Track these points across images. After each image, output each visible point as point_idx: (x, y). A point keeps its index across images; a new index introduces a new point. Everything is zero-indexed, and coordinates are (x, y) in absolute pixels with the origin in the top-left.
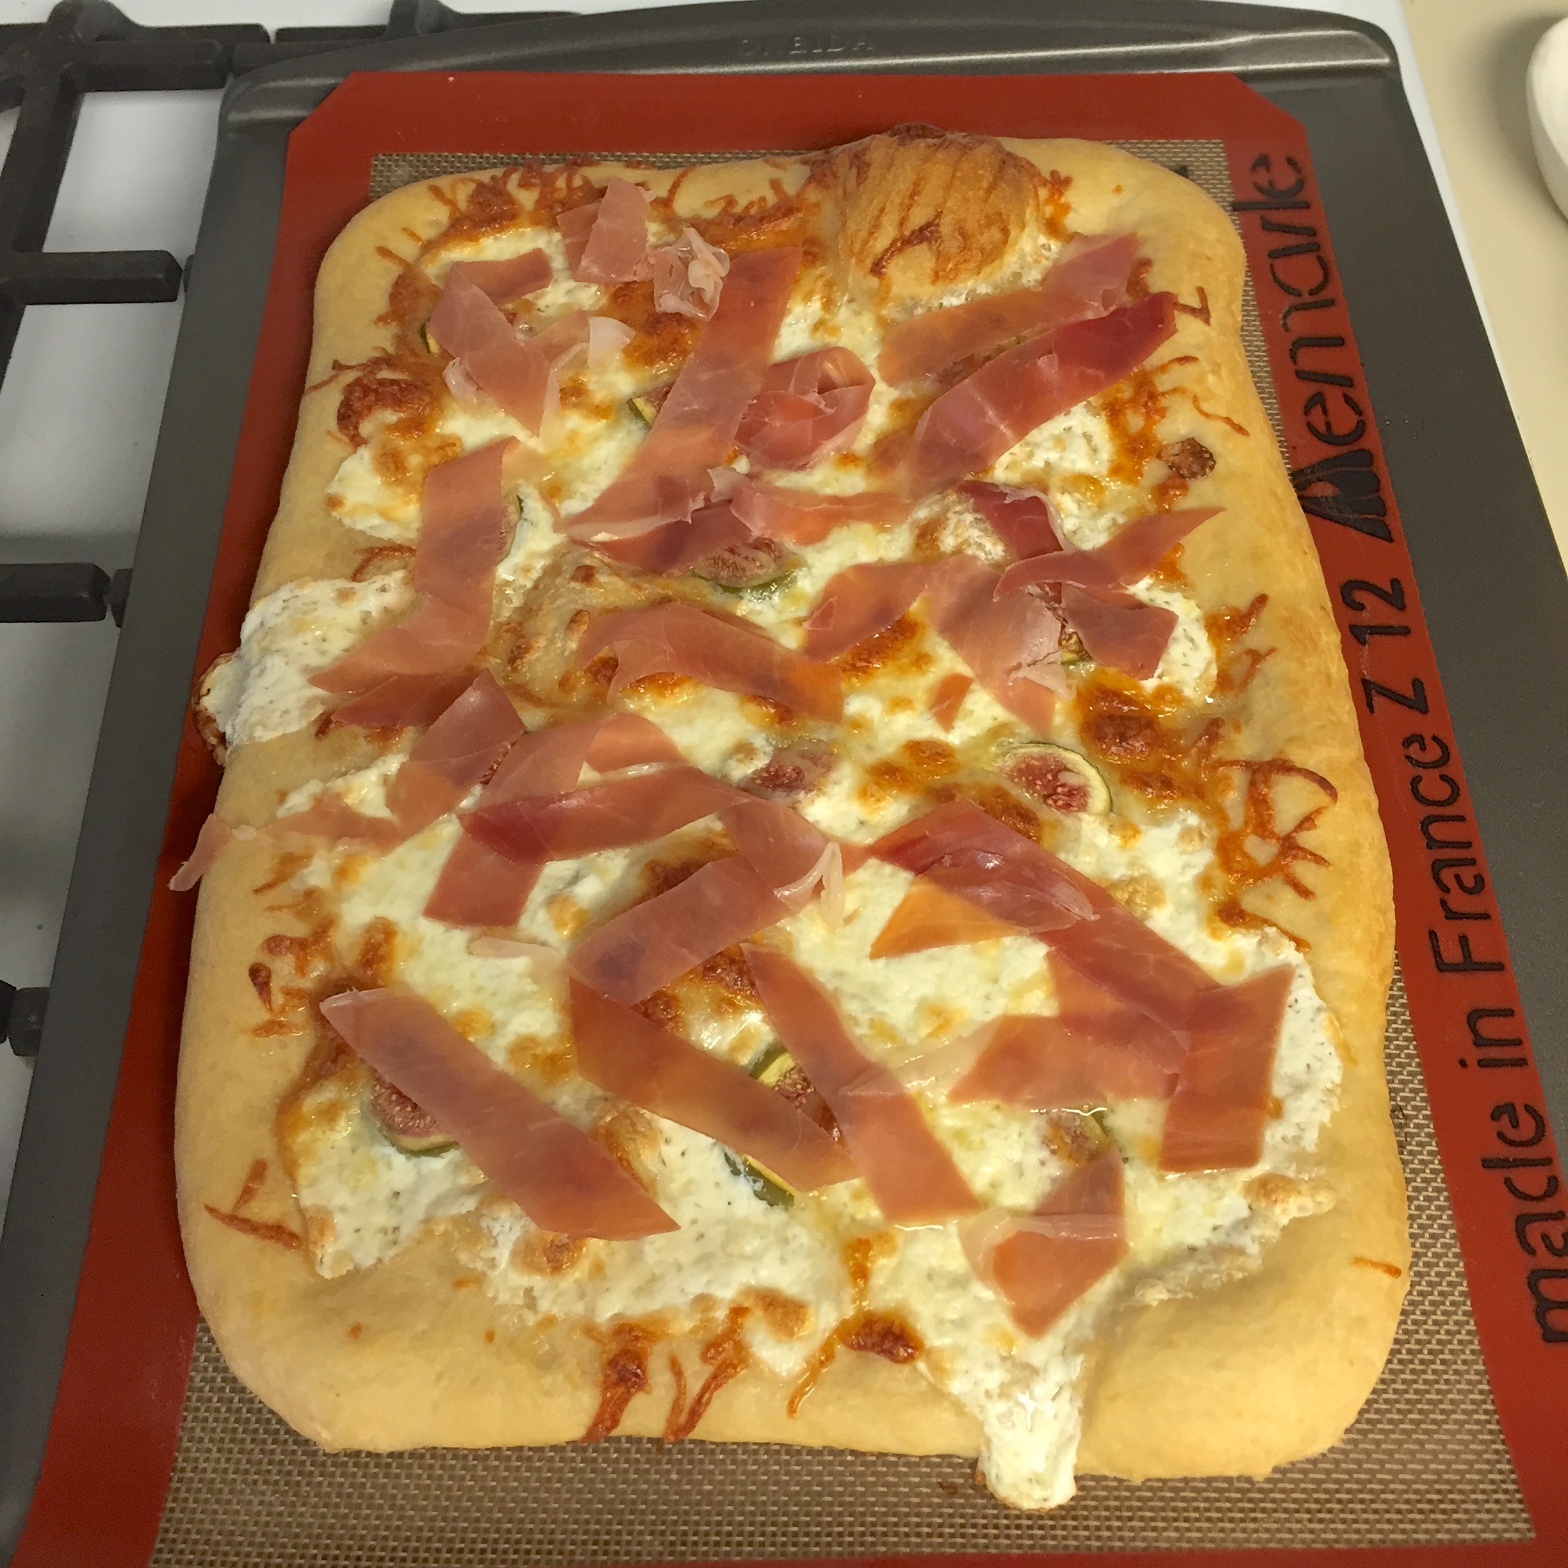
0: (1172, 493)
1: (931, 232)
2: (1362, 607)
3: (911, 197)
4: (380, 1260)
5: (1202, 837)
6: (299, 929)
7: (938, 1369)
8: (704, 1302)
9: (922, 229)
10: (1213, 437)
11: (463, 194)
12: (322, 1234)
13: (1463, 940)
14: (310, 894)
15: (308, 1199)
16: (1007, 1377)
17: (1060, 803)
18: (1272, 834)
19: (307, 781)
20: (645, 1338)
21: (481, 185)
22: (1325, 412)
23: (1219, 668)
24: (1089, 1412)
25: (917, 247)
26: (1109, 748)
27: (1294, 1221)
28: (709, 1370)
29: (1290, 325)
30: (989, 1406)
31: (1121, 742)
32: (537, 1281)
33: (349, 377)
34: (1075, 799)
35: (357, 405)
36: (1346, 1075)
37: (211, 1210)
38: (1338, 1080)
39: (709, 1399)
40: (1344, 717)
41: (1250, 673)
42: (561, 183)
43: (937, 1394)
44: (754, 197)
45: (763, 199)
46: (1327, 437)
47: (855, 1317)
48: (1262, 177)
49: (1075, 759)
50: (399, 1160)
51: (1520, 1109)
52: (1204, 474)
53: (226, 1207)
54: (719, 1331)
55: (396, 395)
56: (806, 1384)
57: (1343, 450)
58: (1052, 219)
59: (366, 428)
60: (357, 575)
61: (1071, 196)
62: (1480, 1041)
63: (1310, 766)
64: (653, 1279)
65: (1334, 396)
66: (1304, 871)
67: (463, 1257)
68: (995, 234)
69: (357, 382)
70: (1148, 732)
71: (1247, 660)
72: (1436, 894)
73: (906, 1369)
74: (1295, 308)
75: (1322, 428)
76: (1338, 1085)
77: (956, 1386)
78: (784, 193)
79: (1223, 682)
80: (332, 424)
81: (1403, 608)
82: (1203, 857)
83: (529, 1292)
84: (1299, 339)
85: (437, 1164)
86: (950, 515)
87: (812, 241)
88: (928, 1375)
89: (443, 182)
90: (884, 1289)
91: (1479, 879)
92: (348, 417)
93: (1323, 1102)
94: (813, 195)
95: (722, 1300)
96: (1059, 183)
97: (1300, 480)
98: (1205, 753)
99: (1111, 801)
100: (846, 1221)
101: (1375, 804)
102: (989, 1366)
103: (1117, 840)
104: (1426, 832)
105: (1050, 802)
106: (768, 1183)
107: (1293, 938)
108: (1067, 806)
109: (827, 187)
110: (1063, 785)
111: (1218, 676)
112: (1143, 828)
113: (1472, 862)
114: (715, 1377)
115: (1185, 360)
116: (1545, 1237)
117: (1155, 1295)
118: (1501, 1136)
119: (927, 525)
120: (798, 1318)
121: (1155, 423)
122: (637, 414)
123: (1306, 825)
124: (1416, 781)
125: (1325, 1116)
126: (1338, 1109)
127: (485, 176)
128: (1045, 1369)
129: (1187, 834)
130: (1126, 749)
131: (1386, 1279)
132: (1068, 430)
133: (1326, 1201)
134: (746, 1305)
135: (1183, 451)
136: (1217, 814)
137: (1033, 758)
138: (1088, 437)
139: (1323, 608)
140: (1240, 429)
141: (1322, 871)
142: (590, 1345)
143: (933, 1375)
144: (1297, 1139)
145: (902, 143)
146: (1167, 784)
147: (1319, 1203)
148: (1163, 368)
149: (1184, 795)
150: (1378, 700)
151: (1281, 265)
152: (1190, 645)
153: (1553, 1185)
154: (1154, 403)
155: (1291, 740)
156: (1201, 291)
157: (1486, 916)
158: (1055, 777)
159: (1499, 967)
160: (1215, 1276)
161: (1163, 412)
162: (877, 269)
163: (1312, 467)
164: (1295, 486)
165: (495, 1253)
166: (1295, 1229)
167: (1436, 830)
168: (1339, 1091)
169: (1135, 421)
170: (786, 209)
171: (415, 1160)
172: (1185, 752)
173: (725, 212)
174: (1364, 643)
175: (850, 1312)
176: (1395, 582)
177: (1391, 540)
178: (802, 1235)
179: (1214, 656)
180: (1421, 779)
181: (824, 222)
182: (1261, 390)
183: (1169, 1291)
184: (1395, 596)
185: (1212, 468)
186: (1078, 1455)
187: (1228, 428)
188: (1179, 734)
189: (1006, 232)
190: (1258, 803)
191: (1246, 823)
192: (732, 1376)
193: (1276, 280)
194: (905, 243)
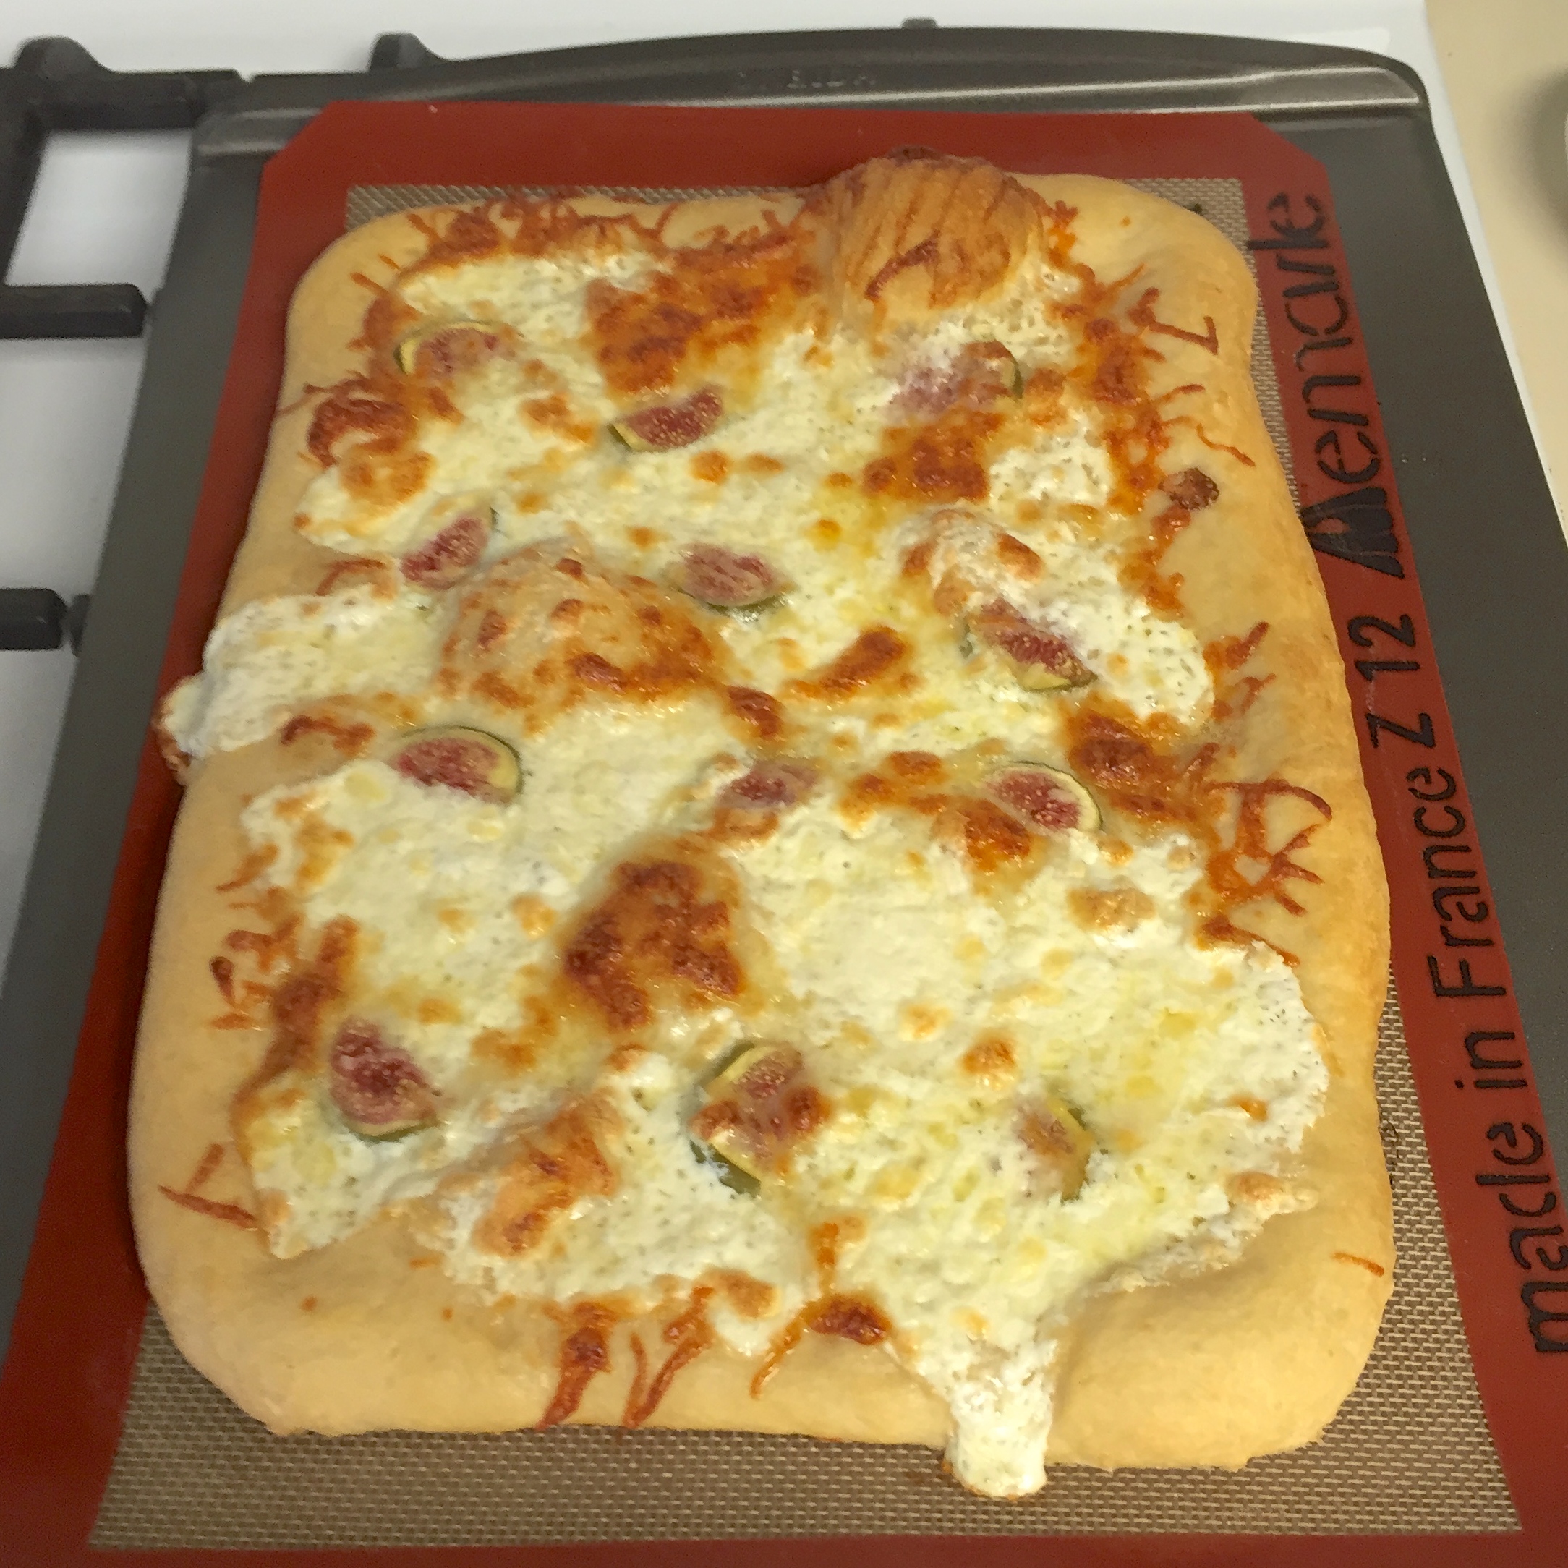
0: (1173, 523)
1: (928, 252)
2: (1369, 643)
3: (908, 216)
4: (335, 1240)
5: (1192, 856)
6: (263, 927)
7: (906, 1351)
8: (666, 1283)
9: (918, 249)
10: (1217, 467)
11: (443, 223)
12: (276, 1213)
13: (1464, 967)
14: (274, 893)
15: (263, 1181)
16: (976, 1360)
17: (1049, 818)
18: (1264, 853)
19: (271, 786)
20: (606, 1317)
21: (462, 216)
22: (1338, 450)
23: (1216, 696)
24: (1061, 1398)
25: (914, 268)
26: (1097, 772)
27: (1277, 1217)
28: (671, 1349)
29: (1303, 364)
30: (956, 1387)
31: (1111, 766)
32: (497, 1262)
33: (320, 398)
34: (1065, 815)
35: (328, 426)
36: (1333, 1084)
37: (166, 1191)
38: (1324, 1088)
39: (671, 1378)
40: (1344, 742)
41: (1248, 702)
42: (545, 214)
43: (905, 1376)
44: (746, 227)
45: (755, 229)
46: (1338, 474)
47: (823, 1299)
48: (1280, 216)
49: (1065, 778)
50: (358, 1147)
51: (1518, 1129)
52: (1207, 504)
53: (180, 1186)
54: (683, 1310)
55: (368, 416)
56: (771, 1364)
57: (1357, 487)
58: (1057, 249)
59: (338, 448)
60: (324, 589)
61: (1076, 227)
62: (1478, 1064)
63: (1304, 785)
64: (616, 1261)
65: (1348, 435)
66: (1296, 888)
67: (422, 1239)
68: (994, 256)
69: (330, 404)
70: (1140, 756)
71: (1246, 688)
72: (1437, 921)
73: (874, 1350)
74: (1309, 348)
75: (1334, 466)
76: (1324, 1093)
77: (923, 1367)
78: (777, 223)
79: (1221, 710)
80: (302, 444)
81: (1412, 644)
82: (1193, 875)
83: (488, 1271)
84: (1312, 379)
85: (396, 1150)
86: (940, 540)
87: (806, 270)
88: (896, 1356)
89: (423, 212)
90: (851, 1273)
91: (1483, 906)
92: (319, 438)
93: (1308, 1107)
94: (807, 223)
95: (685, 1280)
96: (1065, 214)
97: (1309, 517)
98: (1197, 776)
99: (1101, 821)
100: (812, 1208)
101: (1373, 826)
102: (957, 1348)
103: (1107, 855)
104: (1428, 862)
105: (1039, 817)
106: (734, 1168)
107: (1281, 952)
108: (1056, 822)
109: (822, 213)
110: (1053, 802)
111: (1216, 702)
112: (1135, 847)
113: (1476, 891)
114: (676, 1356)
115: (1191, 388)
116: (1540, 1251)
117: (1132, 1283)
118: (1497, 1154)
119: (915, 552)
120: (763, 1298)
121: (1158, 453)
122: (619, 438)
123: (1299, 842)
124: (1420, 812)
125: (1310, 1120)
126: (1323, 1115)
127: (466, 208)
128: (1016, 1354)
129: (1177, 854)
130: (1115, 774)
131: (1368, 1276)
132: (1069, 461)
133: (1308, 1199)
134: (710, 1285)
135: (1185, 481)
136: (1208, 835)
137: (1022, 776)
138: (1087, 469)
139: (1326, 637)
140: (1245, 460)
141: (1314, 887)
142: (549, 1325)
143: (900, 1356)
144: (1281, 1141)
145: (900, 164)
146: (1158, 806)
147: (1302, 1202)
148: (1168, 398)
149: (1175, 816)
150: (1381, 734)
151: (1296, 303)
152: (1186, 674)
153: (1551, 1201)
154: (1157, 433)
155: (1286, 761)
156: (1209, 321)
157: (1488, 943)
158: (1045, 794)
159: (1501, 991)
160: (1194, 1266)
161: (1166, 443)
162: (872, 292)
163: (1322, 505)
164: (1304, 524)
165: (453, 1234)
166: (1276, 1225)
167: (1439, 859)
168: (1324, 1098)
169: (1137, 452)
170: (780, 238)
171: (375, 1146)
172: (1177, 777)
173: (716, 241)
174: (1369, 679)
175: (817, 1295)
176: (1404, 618)
177: (1402, 577)
178: (769, 1223)
179: (1212, 685)
180: (1425, 810)
181: (817, 251)
182: (1271, 429)
183: (1146, 1279)
184: (1404, 632)
185: (1215, 498)
186: (1049, 1443)
187: (1231, 457)
188: (1173, 759)
189: (1006, 255)
190: (1251, 823)
191: (1237, 844)
192: (694, 1355)
193: (1290, 317)
194: (901, 263)
